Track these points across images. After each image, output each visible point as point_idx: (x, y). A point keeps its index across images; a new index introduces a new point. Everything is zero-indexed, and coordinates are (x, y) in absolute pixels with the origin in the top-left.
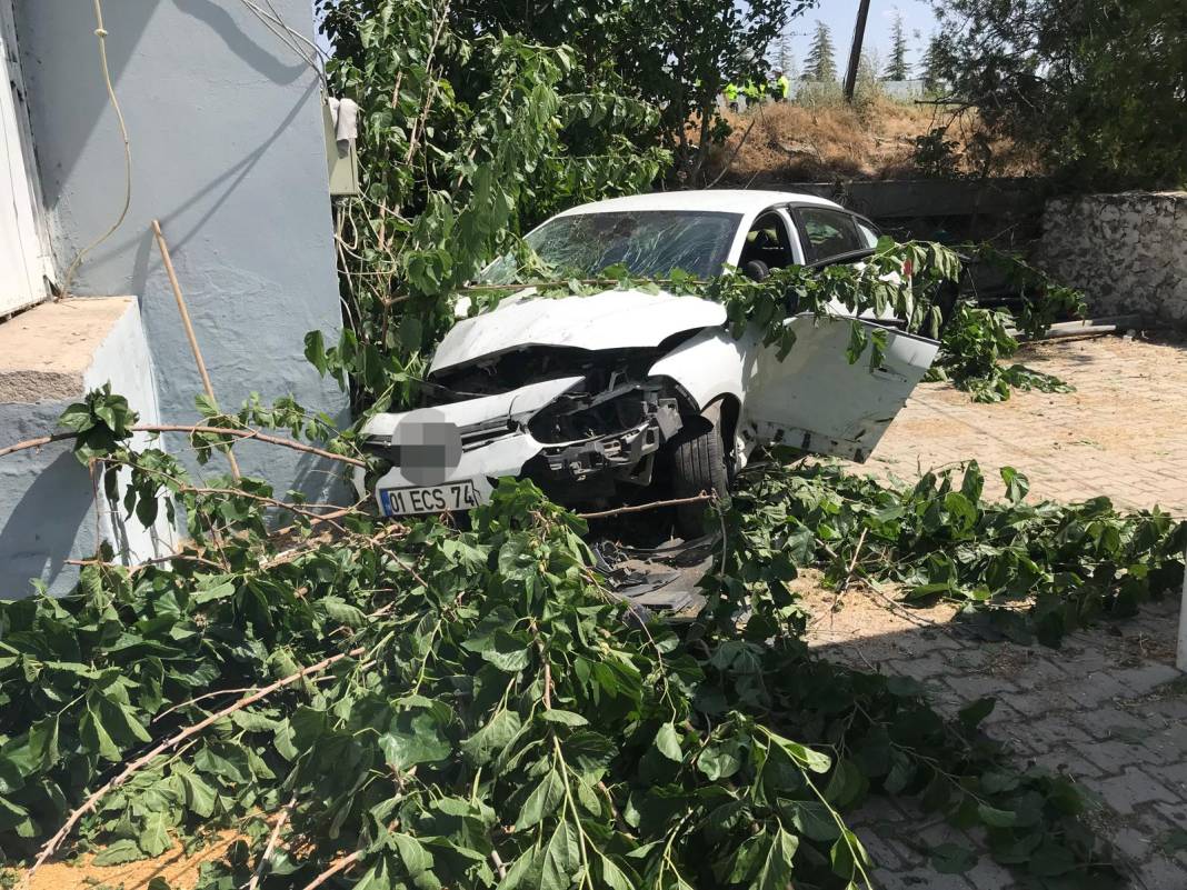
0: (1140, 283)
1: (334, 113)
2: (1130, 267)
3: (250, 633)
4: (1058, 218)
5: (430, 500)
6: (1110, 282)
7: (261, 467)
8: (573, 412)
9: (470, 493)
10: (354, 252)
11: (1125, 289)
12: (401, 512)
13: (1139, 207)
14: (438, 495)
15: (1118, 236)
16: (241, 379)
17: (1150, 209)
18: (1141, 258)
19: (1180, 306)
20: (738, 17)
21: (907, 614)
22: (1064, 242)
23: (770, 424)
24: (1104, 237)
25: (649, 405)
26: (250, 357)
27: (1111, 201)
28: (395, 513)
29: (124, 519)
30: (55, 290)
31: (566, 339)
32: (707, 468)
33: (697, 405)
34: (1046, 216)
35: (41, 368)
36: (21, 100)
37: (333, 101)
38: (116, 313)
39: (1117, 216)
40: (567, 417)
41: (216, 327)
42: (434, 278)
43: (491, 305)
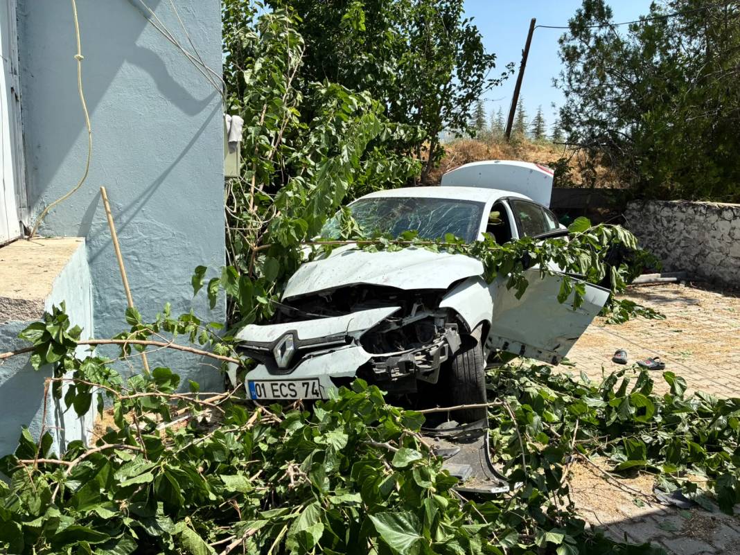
0: (684, 253)
1: (228, 125)
2: (678, 243)
3: (160, 510)
4: (635, 213)
5: (285, 390)
6: (666, 251)
7: (162, 359)
8: (387, 331)
9: (317, 388)
10: (234, 214)
11: (676, 256)
12: (263, 397)
13: (684, 209)
14: (292, 387)
15: (671, 225)
16: (153, 297)
17: (691, 211)
18: (685, 238)
19: (710, 269)
20: (453, 88)
21: (619, 483)
22: (638, 227)
23: (500, 338)
24: (663, 225)
25: (438, 327)
26: (161, 282)
27: (666, 205)
28: (258, 398)
29: (63, 410)
30: (27, 231)
31: (386, 281)
32: (474, 372)
33: (469, 329)
34: (627, 212)
35: (13, 295)
36: (17, 100)
37: (228, 117)
38: (69, 250)
39: (670, 214)
40: (382, 334)
41: (139, 261)
42: (295, 236)
43: (326, 253)
